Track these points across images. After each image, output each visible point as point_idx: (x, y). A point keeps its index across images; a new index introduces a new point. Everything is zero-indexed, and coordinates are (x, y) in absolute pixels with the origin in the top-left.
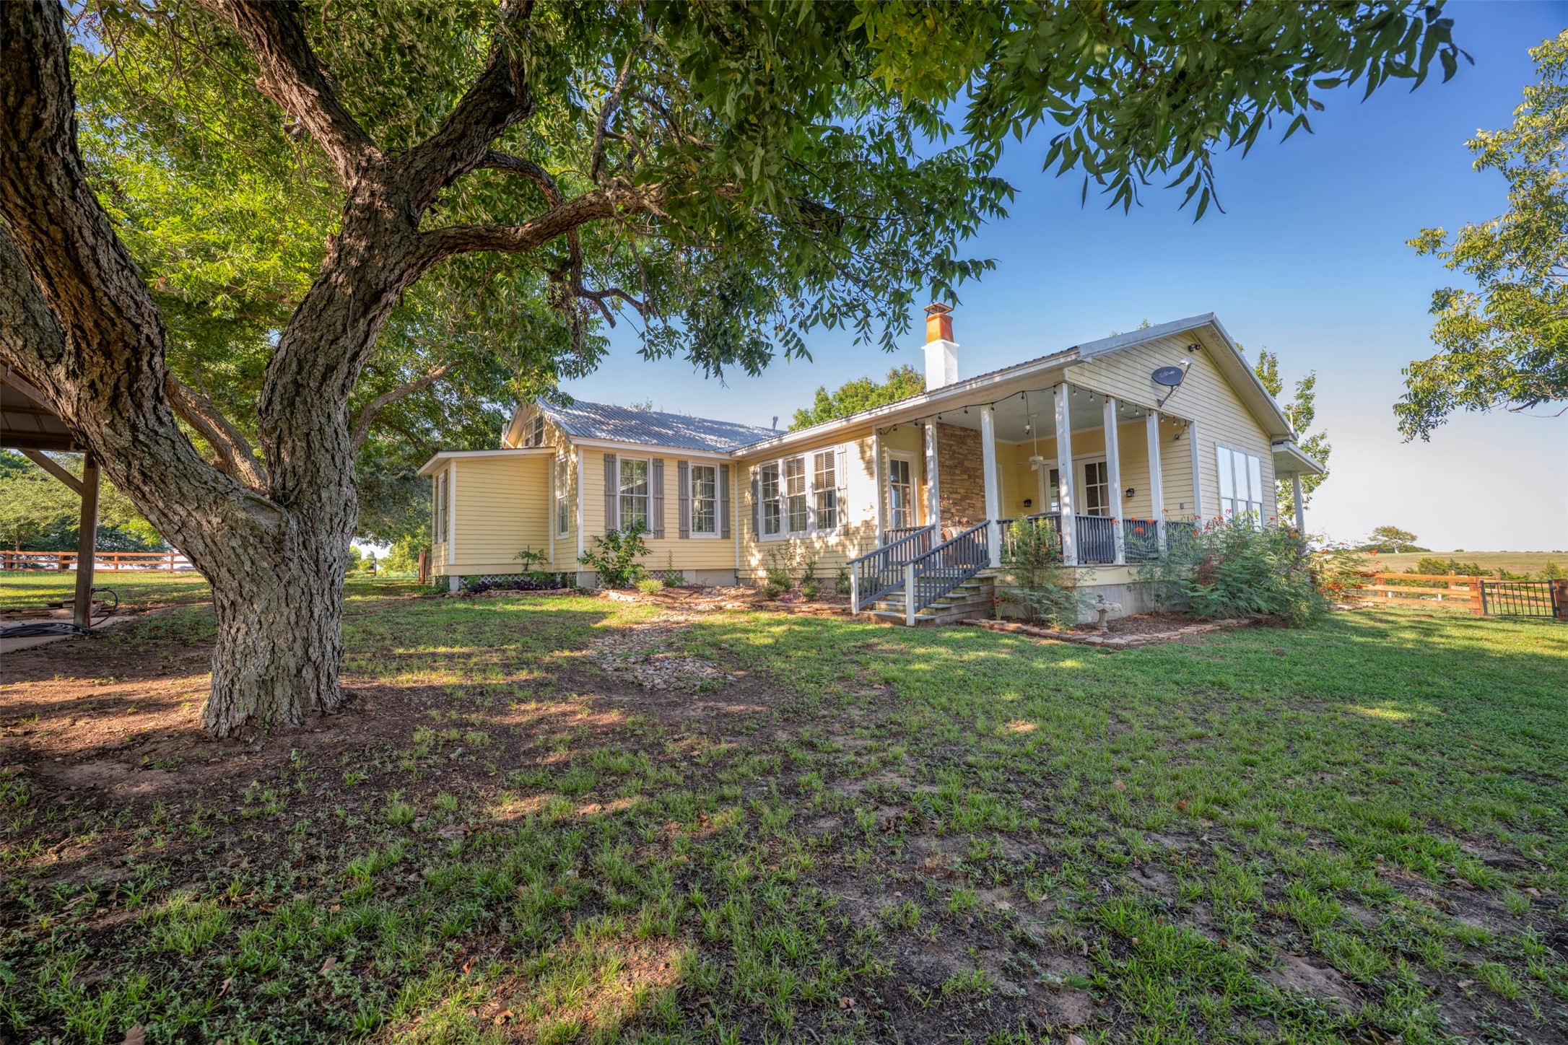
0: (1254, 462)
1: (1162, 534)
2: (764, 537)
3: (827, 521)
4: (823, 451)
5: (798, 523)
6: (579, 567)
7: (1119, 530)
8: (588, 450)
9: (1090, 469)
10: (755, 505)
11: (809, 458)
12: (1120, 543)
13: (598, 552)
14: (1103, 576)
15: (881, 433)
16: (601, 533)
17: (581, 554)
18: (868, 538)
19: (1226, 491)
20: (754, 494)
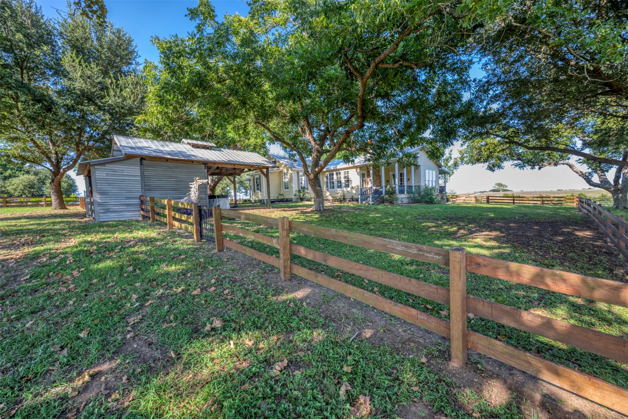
0: (434, 172)
1: (413, 188)
2: (330, 190)
3: (347, 186)
4: (346, 171)
5: (340, 187)
6: (294, 197)
7: (406, 187)
8: (294, 170)
9: (401, 174)
10: (327, 182)
11: (342, 172)
12: (406, 190)
13: (298, 194)
14: (402, 196)
15: (360, 168)
16: (298, 189)
17: (294, 194)
18: (358, 189)
19: (427, 179)
20: (327, 179)
